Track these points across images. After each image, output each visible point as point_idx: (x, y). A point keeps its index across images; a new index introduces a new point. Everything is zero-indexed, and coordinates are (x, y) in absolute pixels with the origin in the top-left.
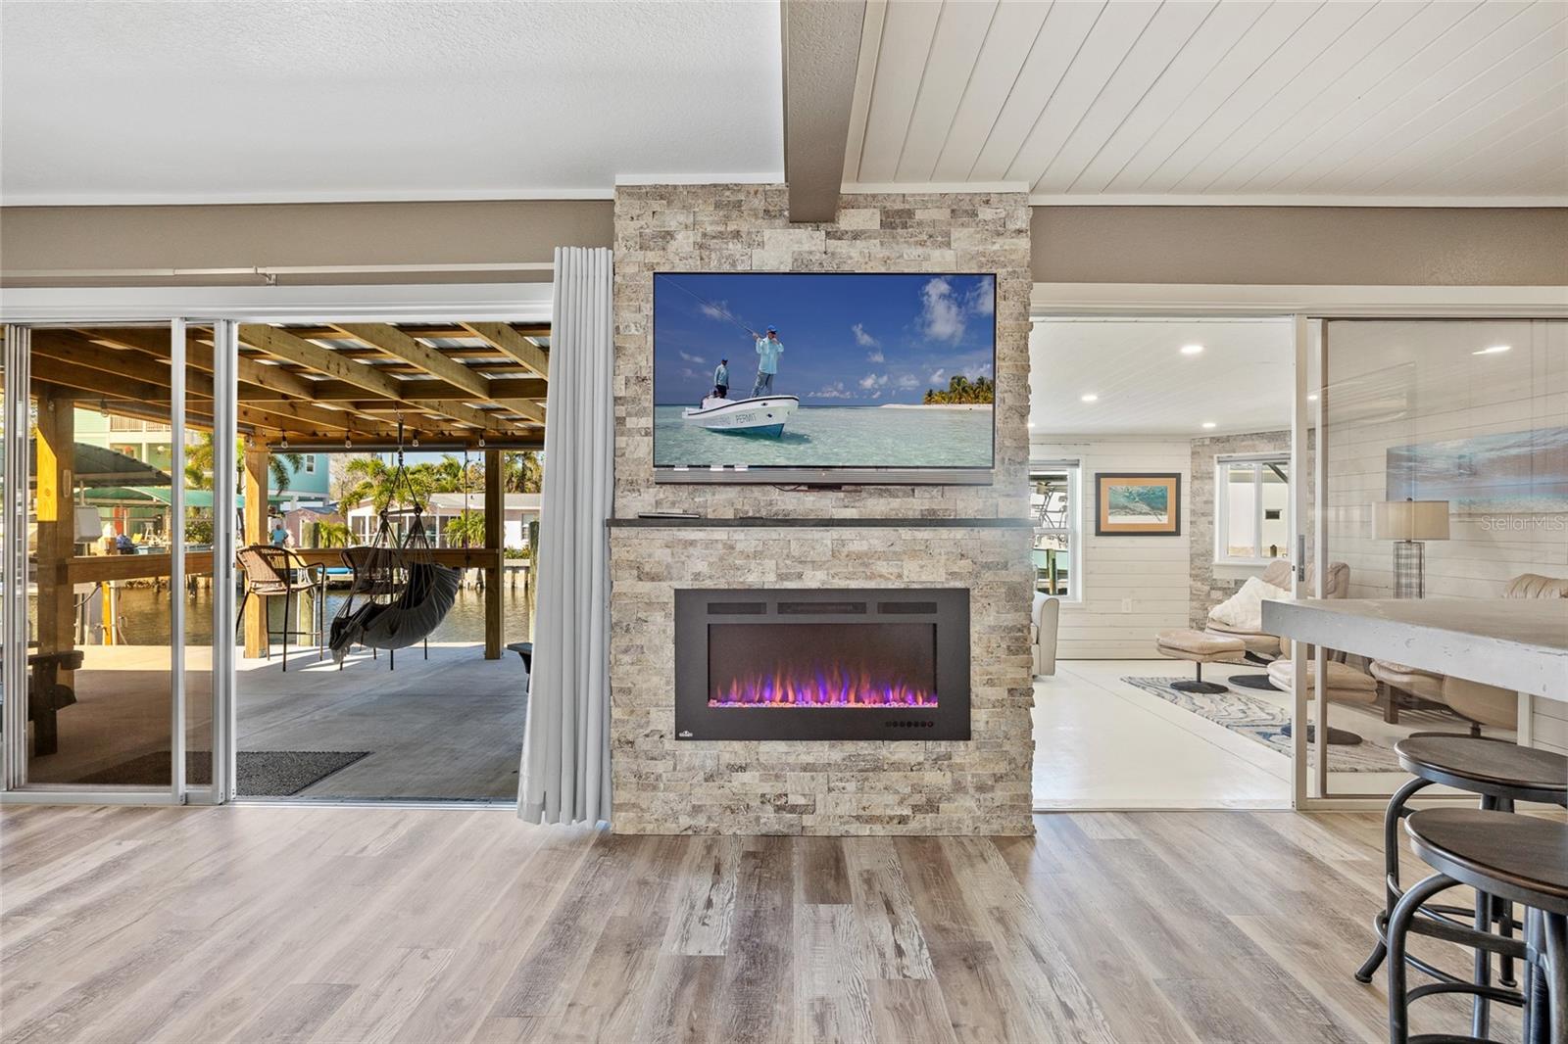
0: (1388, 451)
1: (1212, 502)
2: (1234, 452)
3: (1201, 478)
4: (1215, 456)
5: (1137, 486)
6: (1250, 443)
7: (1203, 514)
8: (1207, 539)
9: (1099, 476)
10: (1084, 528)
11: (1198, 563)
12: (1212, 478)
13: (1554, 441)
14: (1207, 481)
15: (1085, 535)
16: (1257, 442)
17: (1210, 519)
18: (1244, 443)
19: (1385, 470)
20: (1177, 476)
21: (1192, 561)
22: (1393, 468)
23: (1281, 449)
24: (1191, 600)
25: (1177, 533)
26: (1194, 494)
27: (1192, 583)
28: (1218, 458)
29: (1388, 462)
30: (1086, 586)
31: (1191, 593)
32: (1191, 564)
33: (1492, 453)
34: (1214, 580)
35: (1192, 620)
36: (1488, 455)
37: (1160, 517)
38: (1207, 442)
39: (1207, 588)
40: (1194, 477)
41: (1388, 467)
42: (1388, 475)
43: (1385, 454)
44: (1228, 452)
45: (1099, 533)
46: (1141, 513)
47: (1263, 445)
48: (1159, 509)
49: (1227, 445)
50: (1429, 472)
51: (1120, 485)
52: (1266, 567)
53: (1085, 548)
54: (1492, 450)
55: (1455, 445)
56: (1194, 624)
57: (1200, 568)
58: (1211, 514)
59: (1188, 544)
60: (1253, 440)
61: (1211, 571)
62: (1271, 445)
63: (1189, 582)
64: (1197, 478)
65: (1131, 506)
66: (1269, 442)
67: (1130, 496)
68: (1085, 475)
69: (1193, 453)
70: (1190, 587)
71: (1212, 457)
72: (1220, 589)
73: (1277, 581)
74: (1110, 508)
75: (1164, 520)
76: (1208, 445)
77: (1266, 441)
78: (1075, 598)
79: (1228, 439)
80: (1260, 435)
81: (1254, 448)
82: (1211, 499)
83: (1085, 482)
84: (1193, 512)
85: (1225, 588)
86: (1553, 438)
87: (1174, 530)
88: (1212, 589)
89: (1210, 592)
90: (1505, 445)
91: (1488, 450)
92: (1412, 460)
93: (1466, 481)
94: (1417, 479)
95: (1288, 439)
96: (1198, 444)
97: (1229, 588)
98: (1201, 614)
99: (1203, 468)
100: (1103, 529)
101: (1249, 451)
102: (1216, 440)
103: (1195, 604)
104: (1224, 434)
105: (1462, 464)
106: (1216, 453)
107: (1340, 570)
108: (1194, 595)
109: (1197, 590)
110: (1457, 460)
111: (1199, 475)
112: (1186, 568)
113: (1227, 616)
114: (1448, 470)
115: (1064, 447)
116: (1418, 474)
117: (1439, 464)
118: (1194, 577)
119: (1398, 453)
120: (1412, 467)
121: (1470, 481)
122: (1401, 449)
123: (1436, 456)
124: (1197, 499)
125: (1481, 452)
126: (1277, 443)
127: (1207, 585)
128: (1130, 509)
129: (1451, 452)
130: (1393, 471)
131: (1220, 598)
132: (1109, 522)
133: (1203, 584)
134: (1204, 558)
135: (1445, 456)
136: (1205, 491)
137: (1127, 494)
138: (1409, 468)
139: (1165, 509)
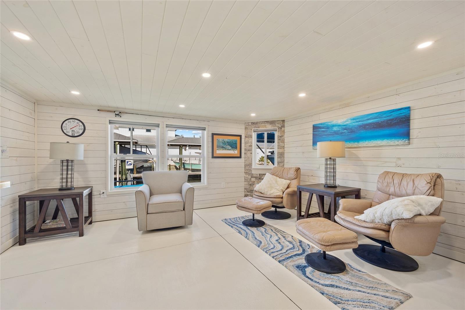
0: (313, 125)
1: (252, 146)
2: (259, 128)
3: (248, 137)
4: (253, 129)
5: (227, 139)
6: (264, 124)
7: (248, 150)
8: (250, 159)
9: (213, 135)
10: (208, 155)
11: (247, 168)
12: (252, 137)
13: (391, 115)
14: (250, 138)
15: (208, 157)
16: (266, 124)
17: (251, 152)
18: (262, 125)
19: (312, 133)
20: (240, 136)
22: (315, 131)
23: (274, 127)
24: (245, 181)
25: (240, 157)
26: (246, 143)
27: (245, 175)
28: (254, 130)
29: (313, 130)
30: (208, 178)
31: (245, 179)
32: (245, 168)
33: (360, 123)
34: (252, 174)
35: (245, 189)
36: (357, 124)
37: (234, 151)
38: (250, 124)
39: (250, 177)
40: (246, 137)
41: (313, 132)
42: (313, 135)
43: (312, 127)
44: (257, 128)
45: (213, 157)
46: (228, 150)
47: (268, 126)
48: (234, 148)
49: (256, 125)
50: (331, 132)
51: (221, 138)
52: (271, 169)
53: (208, 163)
54: (359, 121)
55: (343, 121)
56: (246, 191)
57: (248, 170)
58: (251, 150)
59: (244, 161)
60: (265, 123)
61: (252, 171)
62: (271, 126)
63: (244, 175)
64: (247, 137)
65: (225, 146)
66: (270, 124)
67: (224, 143)
68: (208, 133)
69: (245, 128)
70: (245, 177)
71: (252, 130)
72: (254, 177)
73: (276, 174)
74: (217, 147)
75: (236, 152)
76: (250, 125)
77: (269, 124)
78: (204, 183)
79: (257, 123)
80: (267, 122)
81: (265, 126)
82: (251, 145)
83: (208, 136)
84: (245, 150)
86: (389, 114)
87: (239, 156)
88: (252, 177)
89: (251, 179)
90: (366, 119)
91: (357, 122)
92: (323, 128)
93: (347, 135)
94: (325, 135)
95: (276, 123)
96: (247, 124)
97: (257, 177)
98: (248, 187)
99: (249, 133)
100: (215, 155)
101: (264, 128)
102: (253, 123)
103: (246, 183)
104: (256, 121)
105: (346, 128)
106: (253, 128)
107: (298, 170)
108: (246, 180)
109: (247, 178)
110: (343, 127)
111: (247, 136)
112: (243, 170)
113: (261, 189)
114: (339, 131)
115: (199, 122)
116: (326, 133)
117: (335, 129)
118: (246, 173)
119: (318, 126)
120: (323, 131)
121: (349, 135)
122: (319, 124)
123: (334, 126)
124: (247, 144)
125: (354, 122)
126: (273, 125)
127: (250, 176)
128: (224, 148)
129: (341, 124)
130: (315, 133)
131: (254, 181)
132: (217, 153)
133: (249, 176)
134: (249, 166)
135: (338, 125)
136: (250, 142)
137: (223, 142)
138: (322, 131)
139: (236, 148)
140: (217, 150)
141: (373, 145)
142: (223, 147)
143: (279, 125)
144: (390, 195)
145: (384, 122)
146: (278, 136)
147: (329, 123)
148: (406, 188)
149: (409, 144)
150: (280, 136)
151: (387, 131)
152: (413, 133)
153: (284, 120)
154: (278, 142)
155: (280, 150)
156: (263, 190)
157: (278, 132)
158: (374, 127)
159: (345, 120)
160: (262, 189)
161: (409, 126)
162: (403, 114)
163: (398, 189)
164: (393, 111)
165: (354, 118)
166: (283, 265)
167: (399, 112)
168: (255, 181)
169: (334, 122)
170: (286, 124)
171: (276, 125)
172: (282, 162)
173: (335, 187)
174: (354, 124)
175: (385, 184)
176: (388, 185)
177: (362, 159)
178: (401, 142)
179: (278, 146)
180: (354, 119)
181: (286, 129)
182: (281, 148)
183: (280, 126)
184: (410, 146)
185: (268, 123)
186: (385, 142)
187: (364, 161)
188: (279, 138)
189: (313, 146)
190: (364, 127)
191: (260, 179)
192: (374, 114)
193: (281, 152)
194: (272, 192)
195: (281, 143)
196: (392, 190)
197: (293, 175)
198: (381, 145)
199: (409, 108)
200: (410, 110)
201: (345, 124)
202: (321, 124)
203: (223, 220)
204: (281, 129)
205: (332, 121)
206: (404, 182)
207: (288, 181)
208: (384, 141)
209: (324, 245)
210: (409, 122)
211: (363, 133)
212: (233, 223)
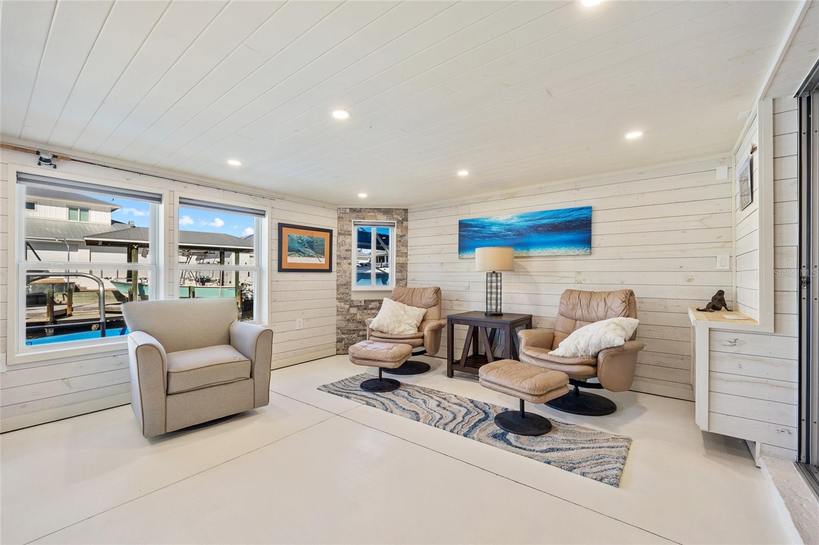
1: (351, 250)
2: (363, 219)
3: (344, 234)
4: (353, 220)
5: (305, 235)
6: (373, 214)
7: (345, 258)
8: (348, 274)
9: (281, 226)
10: (270, 266)
11: (342, 290)
12: (350, 235)
13: (570, 216)
14: (347, 237)
15: (270, 270)
16: (377, 214)
17: (349, 261)
18: (369, 214)
19: (458, 233)
20: (330, 232)
21: (338, 289)
22: (462, 231)
23: (390, 219)
24: (338, 315)
25: (330, 270)
26: (339, 245)
27: (338, 303)
28: (354, 222)
29: (459, 228)
30: (271, 312)
31: (338, 311)
32: (337, 291)
33: (530, 222)
34: (352, 301)
35: (338, 328)
36: (527, 223)
37: (320, 259)
38: (348, 211)
39: (347, 306)
40: (339, 234)
41: (459, 231)
42: (460, 236)
43: (458, 223)
44: (360, 219)
45: (281, 269)
46: (309, 256)
47: (380, 216)
48: (320, 253)
49: (360, 214)
50: (488, 234)
51: (296, 234)
52: (391, 291)
53: (271, 281)
54: (530, 220)
55: (506, 218)
56: (339, 331)
57: (343, 294)
58: (349, 258)
59: (335, 278)
60: (375, 212)
61: (350, 295)
62: (385, 217)
63: (336, 303)
64: (341, 235)
65: (302, 250)
66: (384, 214)
67: (302, 243)
68: (270, 223)
69: (339, 218)
70: (337, 307)
71: (351, 221)
72: (355, 306)
73: (402, 298)
74: (289, 251)
75: (322, 261)
76: (348, 213)
77: (382, 214)
78: (260, 322)
79: (360, 210)
80: (379, 210)
81: (375, 217)
82: (350, 248)
83: (270, 229)
84: (339, 257)
85: (358, 306)
86: (568, 214)
87: (328, 268)
88: (351, 307)
89: (349, 309)
90: (538, 218)
91: (527, 221)
92: (476, 227)
93: (513, 239)
94: (479, 237)
95: (394, 214)
96: (342, 211)
97: (361, 306)
98: (343, 324)
99: (345, 228)
100: (284, 267)
101: (373, 219)
102: (353, 210)
103: (340, 318)
104: (358, 207)
105: (510, 228)
106: (353, 219)
107: (438, 291)
108: (339, 312)
109: (341, 309)
110: (507, 227)
111: (343, 232)
112: (334, 294)
113: (382, 326)
114: (500, 232)
115: (253, 198)
116: (480, 235)
117: (494, 229)
118: (339, 300)
119: (467, 222)
120: (476, 230)
121: (515, 239)
122: (469, 220)
123: (492, 224)
124: (341, 247)
125: (522, 221)
126: (388, 216)
127: (348, 304)
128: (302, 252)
129: (503, 222)
130: (463, 233)
131: (356, 312)
132: (288, 262)
133: (345, 304)
134: (345, 287)
135: (499, 224)
136: (347, 243)
137: (300, 241)
138: (474, 231)
139: (323, 254)
140: (288, 256)
141: (549, 254)
142: (299, 251)
143: (398, 217)
144: (576, 320)
145: (561, 223)
146: (397, 235)
147: (486, 220)
148: (596, 310)
149: (591, 254)
150: (401, 236)
151: (565, 237)
152: (596, 240)
153: (407, 210)
154: (397, 246)
155: (401, 259)
156: (386, 326)
157: (397, 228)
158: (548, 230)
159: (509, 216)
160: (384, 325)
161: (590, 231)
162: (584, 216)
163: (587, 311)
164: (573, 210)
165: (523, 215)
166: (474, 439)
167: (579, 212)
168: (356, 314)
169: (494, 219)
170: (410, 216)
171: (395, 216)
172: (404, 279)
173: (501, 315)
174: (522, 224)
175: (571, 306)
176: (573, 308)
177: (533, 274)
178: (580, 251)
179: (397, 251)
180: (522, 217)
181: (411, 224)
182: (402, 256)
183: (401, 219)
184: (591, 257)
185: (380, 211)
186: (562, 251)
187: (536, 276)
188: (399, 239)
189: (459, 253)
190: (537, 229)
191: (366, 309)
192: (549, 213)
193: (401, 262)
194: (402, 330)
195: (401, 248)
196: (579, 313)
197: (431, 300)
198: (558, 254)
199: (590, 208)
200: (591, 211)
201: (509, 223)
202: (473, 220)
203: (320, 388)
204: (402, 223)
205: (490, 218)
206: (594, 303)
207: (424, 311)
208: (562, 249)
209: (537, 395)
210: (591, 227)
211: (535, 237)
212: (345, 391)
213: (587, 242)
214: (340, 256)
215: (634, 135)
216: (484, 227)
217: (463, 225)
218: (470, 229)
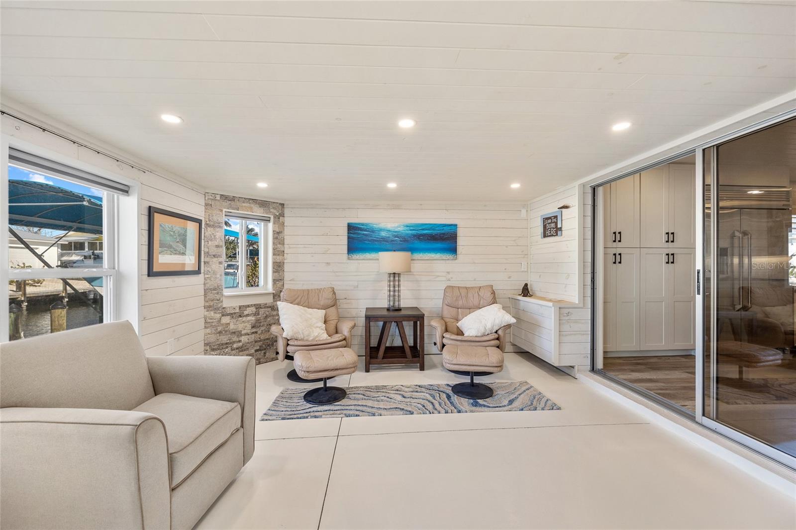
0: (348, 224)
2: (238, 210)
3: (213, 226)
4: (224, 210)
6: (246, 205)
7: (214, 256)
8: (218, 276)
10: (141, 267)
11: (211, 296)
12: (221, 228)
13: (443, 229)
14: (218, 229)
15: (139, 274)
16: (252, 205)
18: (244, 205)
19: (347, 234)
20: (199, 221)
21: (205, 295)
22: (351, 233)
23: (267, 214)
24: (206, 328)
25: (198, 272)
26: (207, 239)
27: (206, 313)
28: (225, 211)
29: (348, 231)
31: (206, 322)
32: (205, 297)
33: (414, 231)
34: (224, 308)
35: (206, 345)
36: (410, 232)
37: (187, 257)
38: (218, 197)
39: (218, 316)
40: (208, 225)
41: (348, 233)
42: (349, 238)
43: (347, 226)
44: (233, 209)
45: (151, 273)
46: (180, 254)
47: (256, 208)
49: (233, 203)
50: (377, 238)
51: (167, 223)
53: (141, 290)
54: (413, 230)
56: (208, 348)
57: (212, 301)
59: (204, 281)
60: (250, 203)
61: (222, 302)
62: (261, 210)
63: (203, 312)
64: (210, 226)
65: (174, 245)
66: (260, 207)
67: (173, 236)
69: (206, 205)
70: (205, 318)
71: (221, 211)
72: (228, 315)
74: (160, 246)
75: (192, 260)
76: (218, 200)
77: (258, 206)
79: (233, 199)
80: (255, 201)
81: (251, 209)
83: (141, 214)
85: (232, 314)
86: (442, 228)
87: (197, 269)
88: (223, 316)
89: (220, 319)
90: (420, 229)
91: (411, 230)
92: (365, 230)
93: (400, 244)
94: (369, 241)
95: (271, 207)
96: (210, 197)
97: (235, 313)
98: (212, 338)
99: (215, 218)
100: (156, 269)
101: (248, 211)
102: (224, 197)
103: (208, 331)
104: (232, 195)
105: (397, 235)
106: (225, 208)
107: (334, 291)
108: (207, 324)
109: (211, 319)
111: (212, 223)
112: (201, 302)
114: (389, 237)
117: (383, 234)
118: (208, 308)
119: (356, 226)
120: (366, 234)
121: (401, 244)
122: (359, 224)
123: (381, 230)
124: (210, 242)
125: (407, 230)
126: (265, 209)
127: (219, 313)
128: (174, 248)
129: (390, 229)
130: (352, 235)
131: (228, 322)
132: (159, 262)
133: (215, 313)
134: (216, 292)
135: (387, 230)
136: (217, 237)
137: (172, 233)
138: (363, 234)
139: (193, 250)
140: (160, 253)
141: (428, 258)
142: (170, 247)
143: (275, 211)
144: (458, 308)
146: (274, 231)
147: (375, 226)
148: (472, 300)
149: (456, 259)
150: (278, 233)
151: (439, 245)
152: (459, 249)
153: (283, 204)
154: (274, 243)
155: (278, 257)
157: (274, 223)
158: (428, 239)
159: (396, 225)
161: (456, 242)
162: (452, 231)
163: (466, 302)
165: (408, 225)
167: (449, 228)
168: (229, 324)
169: (382, 226)
170: (287, 212)
171: (271, 210)
172: (280, 280)
173: (399, 310)
174: (407, 232)
175: (455, 299)
176: (457, 300)
177: (415, 273)
178: (450, 256)
179: (274, 249)
180: (407, 226)
181: (288, 220)
182: (279, 255)
183: (278, 214)
184: (456, 261)
185: (256, 203)
186: (438, 256)
187: (417, 275)
188: (276, 236)
189: (348, 254)
190: (419, 237)
191: (240, 316)
192: (428, 225)
193: (278, 261)
195: (278, 245)
196: (460, 303)
197: (330, 301)
198: (435, 258)
199: (456, 225)
200: (457, 228)
201: (396, 230)
202: (363, 224)
203: (266, 418)
204: (279, 218)
205: (380, 224)
206: (470, 295)
208: (438, 254)
209: (500, 366)
210: (456, 239)
211: (418, 244)
213: (454, 250)
214: (208, 253)
215: (515, 186)
216: (373, 231)
217: (351, 228)
218: (360, 232)
